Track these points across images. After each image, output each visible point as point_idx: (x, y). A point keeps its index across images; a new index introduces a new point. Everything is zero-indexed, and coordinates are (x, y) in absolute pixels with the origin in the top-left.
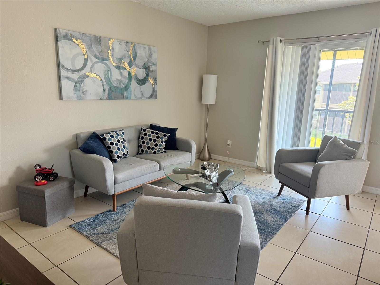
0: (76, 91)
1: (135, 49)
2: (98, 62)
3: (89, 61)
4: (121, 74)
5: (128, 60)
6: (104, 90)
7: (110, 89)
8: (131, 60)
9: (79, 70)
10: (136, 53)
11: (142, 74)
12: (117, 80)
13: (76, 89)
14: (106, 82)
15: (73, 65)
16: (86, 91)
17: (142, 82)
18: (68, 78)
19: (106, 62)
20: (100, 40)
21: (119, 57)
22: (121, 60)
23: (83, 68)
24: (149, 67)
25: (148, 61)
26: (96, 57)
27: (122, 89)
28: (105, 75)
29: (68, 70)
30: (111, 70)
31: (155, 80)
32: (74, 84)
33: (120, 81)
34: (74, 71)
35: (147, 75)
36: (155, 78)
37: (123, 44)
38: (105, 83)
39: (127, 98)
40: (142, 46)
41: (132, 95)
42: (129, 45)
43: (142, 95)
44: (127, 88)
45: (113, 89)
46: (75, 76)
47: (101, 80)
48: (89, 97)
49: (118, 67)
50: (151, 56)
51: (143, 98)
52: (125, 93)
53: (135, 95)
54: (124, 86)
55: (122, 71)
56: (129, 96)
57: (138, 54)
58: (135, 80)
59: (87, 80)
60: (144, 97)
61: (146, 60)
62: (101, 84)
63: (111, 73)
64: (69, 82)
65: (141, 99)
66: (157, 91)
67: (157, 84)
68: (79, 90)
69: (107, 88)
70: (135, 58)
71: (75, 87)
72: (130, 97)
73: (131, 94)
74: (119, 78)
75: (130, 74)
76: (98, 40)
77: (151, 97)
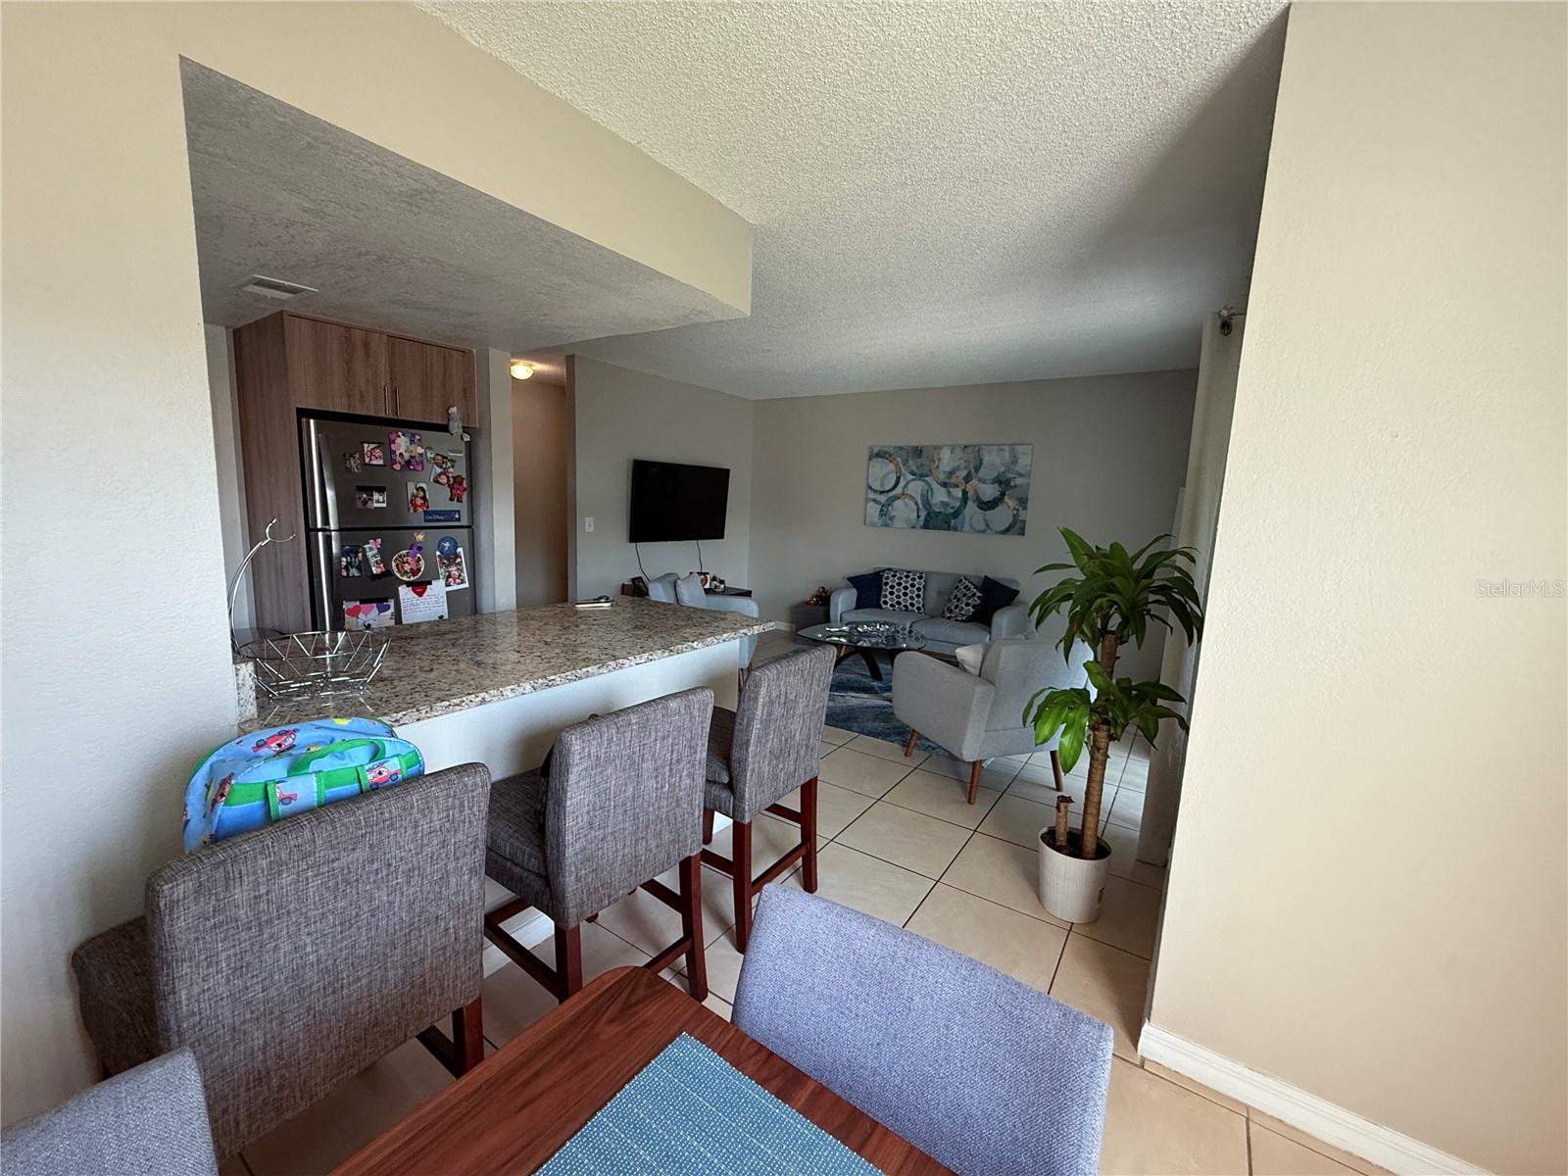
0: (882, 515)
1: (979, 456)
2: (914, 480)
3: (902, 478)
4: (949, 494)
5: (965, 473)
6: (918, 516)
7: (928, 515)
8: (970, 472)
9: (888, 491)
10: (981, 460)
11: (989, 492)
12: (942, 502)
13: (882, 514)
14: (923, 504)
15: (882, 486)
16: (894, 517)
17: (988, 505)
18: (874, 501)
19: (926, 478)
20: (921, 451)
21: (948, 470)
22: (951, 474)
23: (893, 489)
24: (1008, 481)
25: (1008, 469)
26: (912, 473)
27: (947, 515)
28: (922, 495)
29: (875, 491)
30: (932, 489)
31: (1023, 502)
32: (879, 507)
33: (945, 504)
34: (882, 492)
35: (1003, 494)
36: (1021, 499)
37: (958, 451)
38: (921, 506)
39: (955, 529)
40: (996, 447)
41: (967, 526)
42: (970, 450)
43: (988, 526)
44: (956, 514)
45: (933, 515)
46: (883, 498)
47: (916, 503)
48: (897, 523)
49: (945, 485)
50: (1015, 462)
51: (988, 531)
52: (953, 522)
53: (971, 526)
54: (952, 511)
55: (951, 490)
56: (959, 526)
57: (984, 462)
58: (974, 501)
59: (898, 504)
60: (991, 530)
61: (1002, 469)
62: (915, 507)
63: (932, 493)
64: (875, 505)
65: (984, 532)
66: (1024, 522)
67: (1025, 508)
68: (886, 515)
69: (923, 514)
70: (977, 469)
71: (882, 510)
72: (962, 528)
73: (963, 523)
74: (946, 499)
75: (965, 493)
76: (918, 452)
77: (1007, 530)
